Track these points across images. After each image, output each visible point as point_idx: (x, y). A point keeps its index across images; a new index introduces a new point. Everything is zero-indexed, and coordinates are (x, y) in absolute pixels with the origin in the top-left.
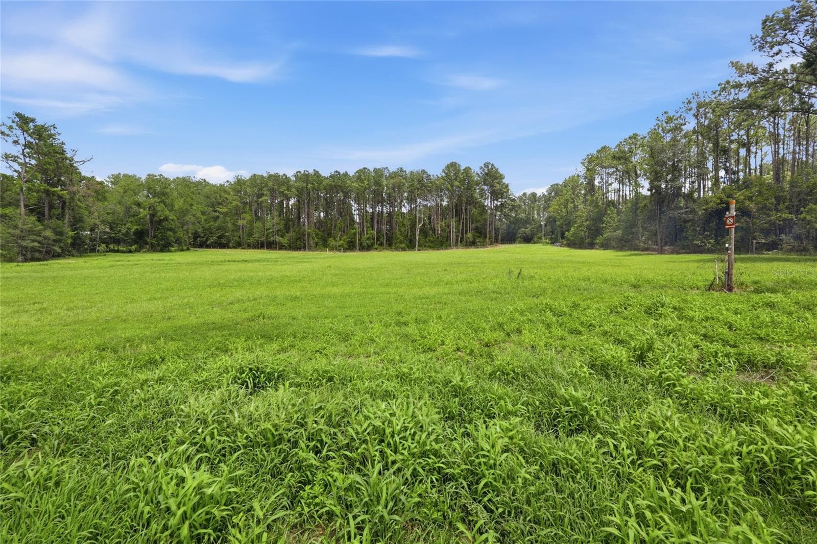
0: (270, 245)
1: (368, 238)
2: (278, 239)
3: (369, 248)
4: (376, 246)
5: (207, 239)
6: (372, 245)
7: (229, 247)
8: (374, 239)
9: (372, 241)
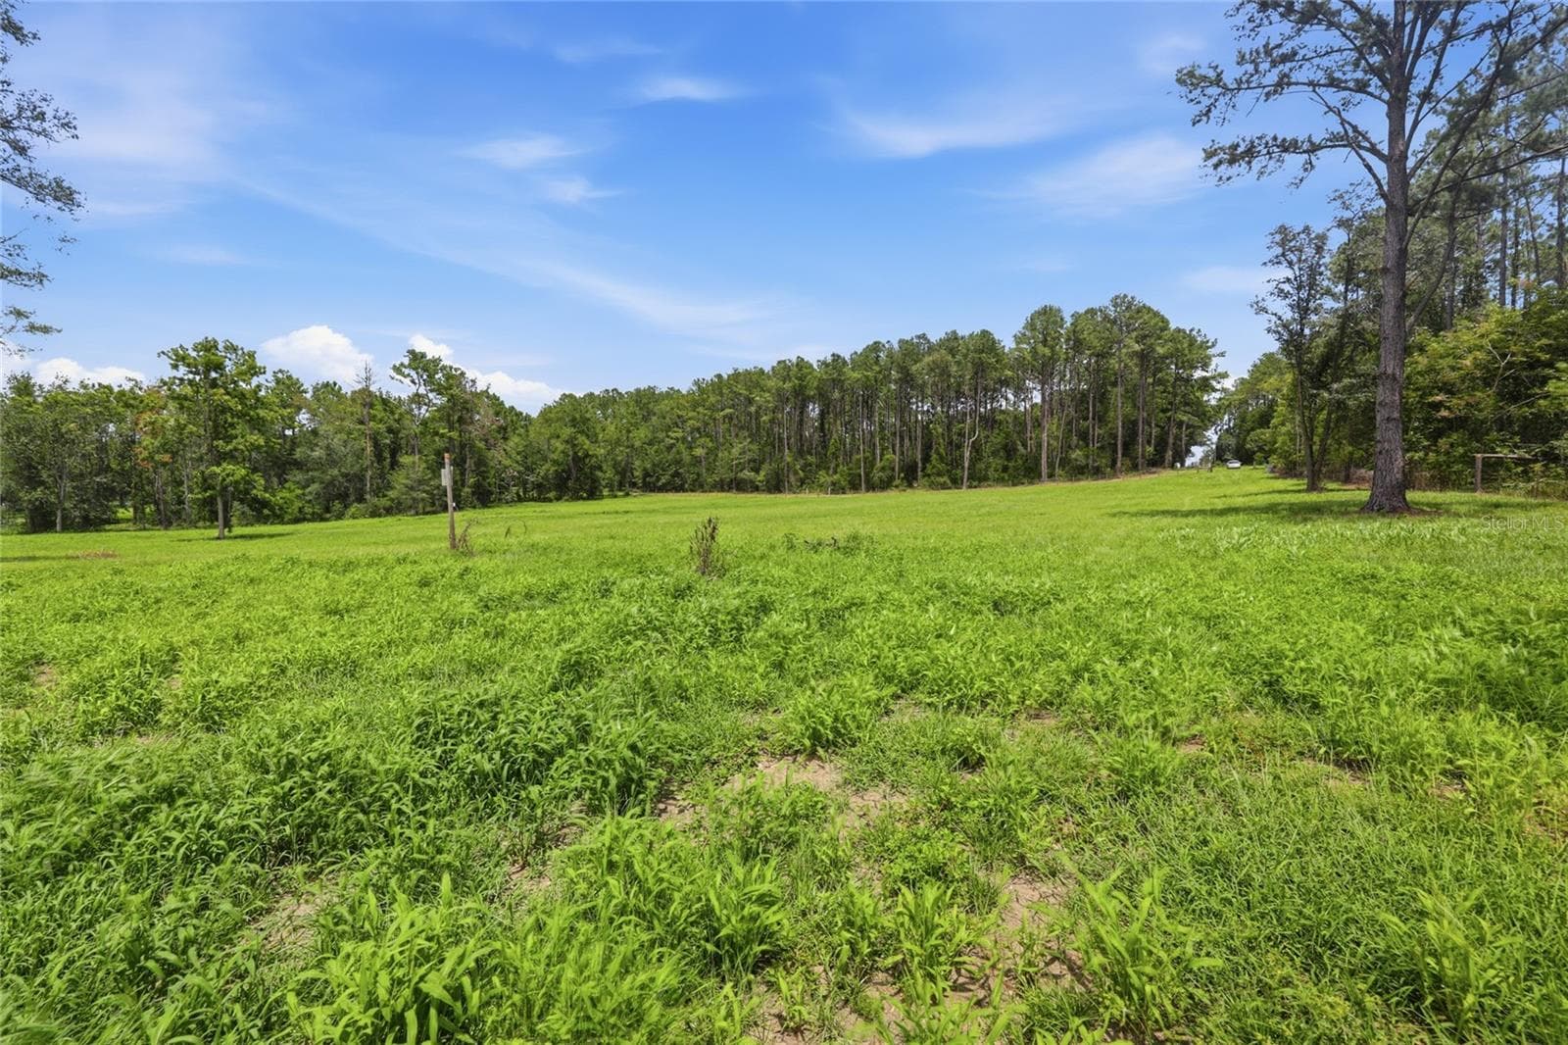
0: (739, 486)
1: (883, 469)
2: (747, 474)
3: (885, 485)
4: (897, 482)
5: (658, 480)
6: (891, 479)
7: (685, 491)
8: (893, 469)
9: (889, 472)
